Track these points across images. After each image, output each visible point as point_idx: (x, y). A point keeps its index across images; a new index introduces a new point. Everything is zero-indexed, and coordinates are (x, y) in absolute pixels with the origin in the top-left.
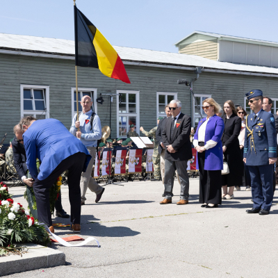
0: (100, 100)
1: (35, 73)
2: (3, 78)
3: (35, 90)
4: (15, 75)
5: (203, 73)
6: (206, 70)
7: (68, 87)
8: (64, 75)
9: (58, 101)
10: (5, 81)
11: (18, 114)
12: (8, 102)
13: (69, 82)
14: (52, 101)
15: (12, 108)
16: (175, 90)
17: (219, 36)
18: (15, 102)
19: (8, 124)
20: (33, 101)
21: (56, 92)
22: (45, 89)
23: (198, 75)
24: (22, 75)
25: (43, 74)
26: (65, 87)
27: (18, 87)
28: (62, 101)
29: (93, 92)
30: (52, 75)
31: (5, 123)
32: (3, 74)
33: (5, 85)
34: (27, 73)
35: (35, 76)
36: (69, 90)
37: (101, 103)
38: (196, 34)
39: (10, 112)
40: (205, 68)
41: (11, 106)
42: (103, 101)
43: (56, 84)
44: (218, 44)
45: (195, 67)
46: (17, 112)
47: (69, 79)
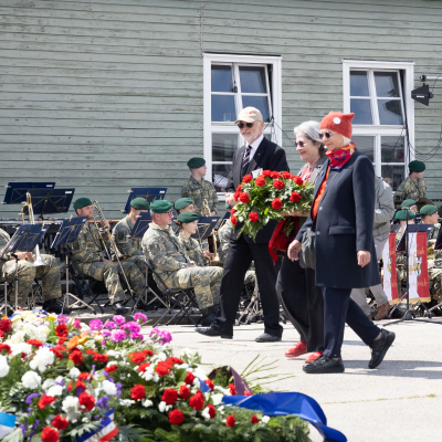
0: (423, 94)
1: (242, 24)
2: (157, 36)
3: (241, 68)
4: (188, 29)
7: (335, 60)
8: (323, 28)
9: (307, 97)
10: (162, 45)
11: (197, 134)
12: (169, 100)
13: (337, 44)
14: (289, 97)
15: (180, 117)
18: (189, 101)
19: (169, 158)
20: (239, 96)
21: (300, 73)
22: (270, 66)
24: (207, 29)
25: (266, 25)
26: (324, 60)
27: (196, 62)
28: (317, 98)
29: (402, 72)
30: (288, 27)
31: (163, 158)
32: (157, 28)
33: (161, 55)
34: (220, 22)
35: (242, 32)
37: (425, 102)
39: (175, 125)
41: (179, 111)
42: (429, 96)
43: (300, 50)
46: (195, 126)
47: (337, 37)
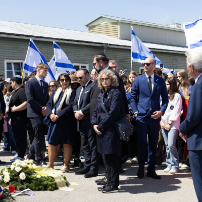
5: (109, 48)
6: (111, 46)
16: (87, 62)
17: (119, 19)
23: (105, 50)
36: (2, 62)
38: (102, 17)
40: (110, 45)
44: (119, 26)
45: (102, 44)
